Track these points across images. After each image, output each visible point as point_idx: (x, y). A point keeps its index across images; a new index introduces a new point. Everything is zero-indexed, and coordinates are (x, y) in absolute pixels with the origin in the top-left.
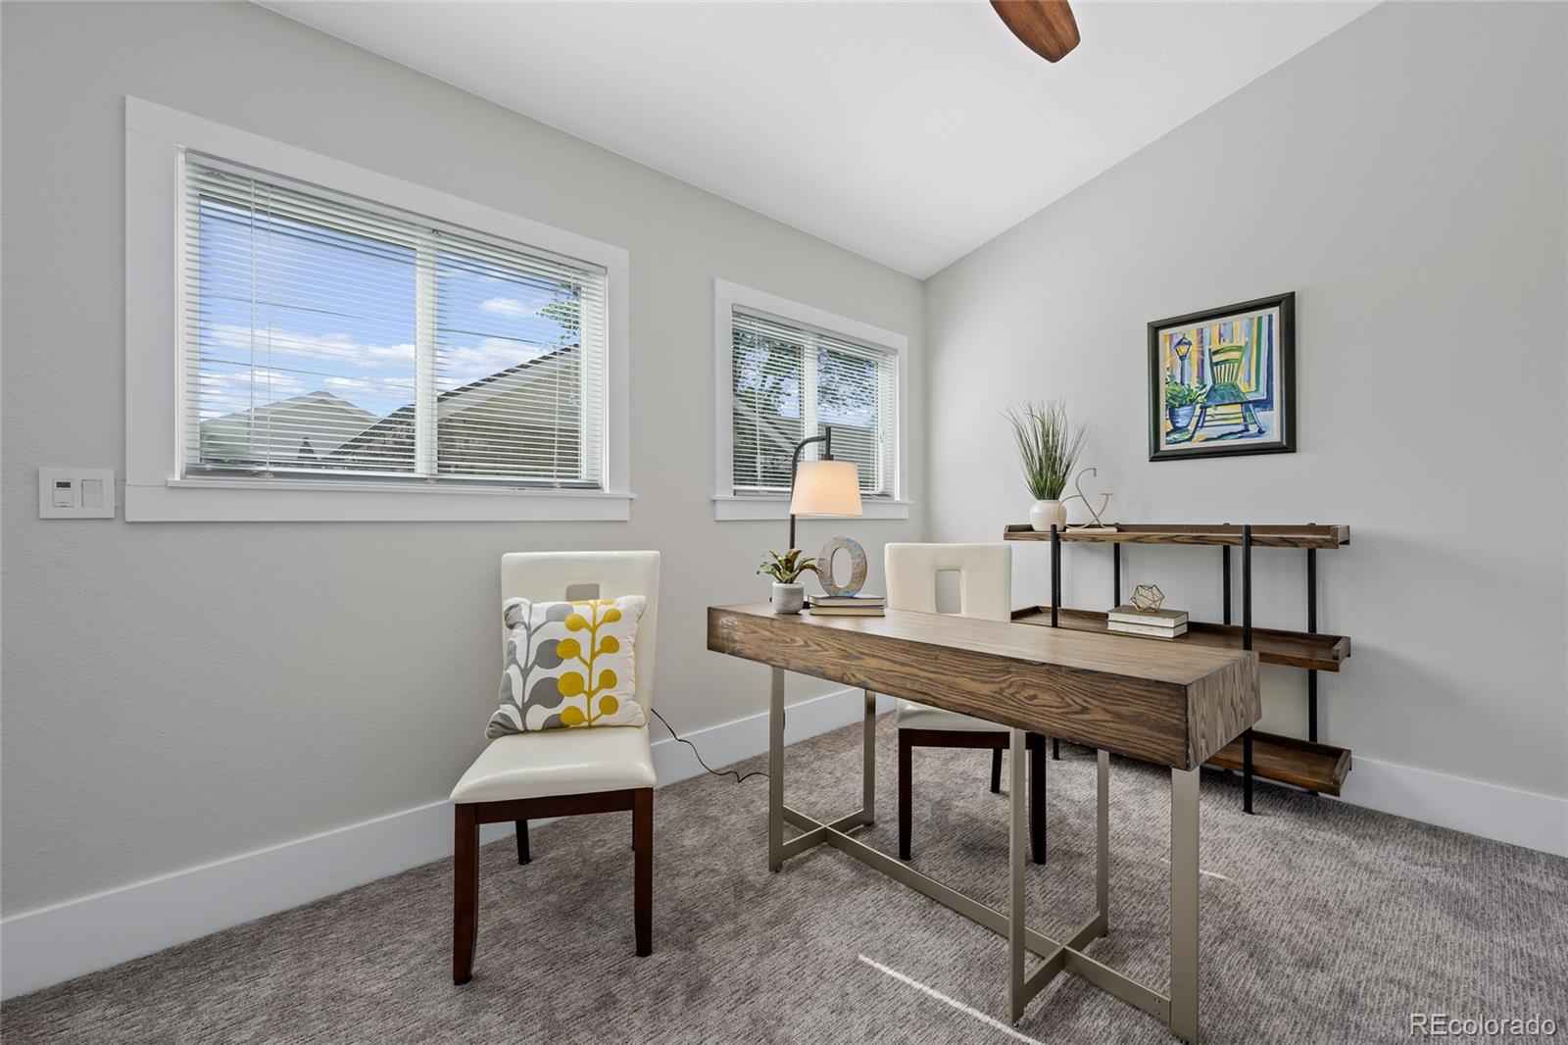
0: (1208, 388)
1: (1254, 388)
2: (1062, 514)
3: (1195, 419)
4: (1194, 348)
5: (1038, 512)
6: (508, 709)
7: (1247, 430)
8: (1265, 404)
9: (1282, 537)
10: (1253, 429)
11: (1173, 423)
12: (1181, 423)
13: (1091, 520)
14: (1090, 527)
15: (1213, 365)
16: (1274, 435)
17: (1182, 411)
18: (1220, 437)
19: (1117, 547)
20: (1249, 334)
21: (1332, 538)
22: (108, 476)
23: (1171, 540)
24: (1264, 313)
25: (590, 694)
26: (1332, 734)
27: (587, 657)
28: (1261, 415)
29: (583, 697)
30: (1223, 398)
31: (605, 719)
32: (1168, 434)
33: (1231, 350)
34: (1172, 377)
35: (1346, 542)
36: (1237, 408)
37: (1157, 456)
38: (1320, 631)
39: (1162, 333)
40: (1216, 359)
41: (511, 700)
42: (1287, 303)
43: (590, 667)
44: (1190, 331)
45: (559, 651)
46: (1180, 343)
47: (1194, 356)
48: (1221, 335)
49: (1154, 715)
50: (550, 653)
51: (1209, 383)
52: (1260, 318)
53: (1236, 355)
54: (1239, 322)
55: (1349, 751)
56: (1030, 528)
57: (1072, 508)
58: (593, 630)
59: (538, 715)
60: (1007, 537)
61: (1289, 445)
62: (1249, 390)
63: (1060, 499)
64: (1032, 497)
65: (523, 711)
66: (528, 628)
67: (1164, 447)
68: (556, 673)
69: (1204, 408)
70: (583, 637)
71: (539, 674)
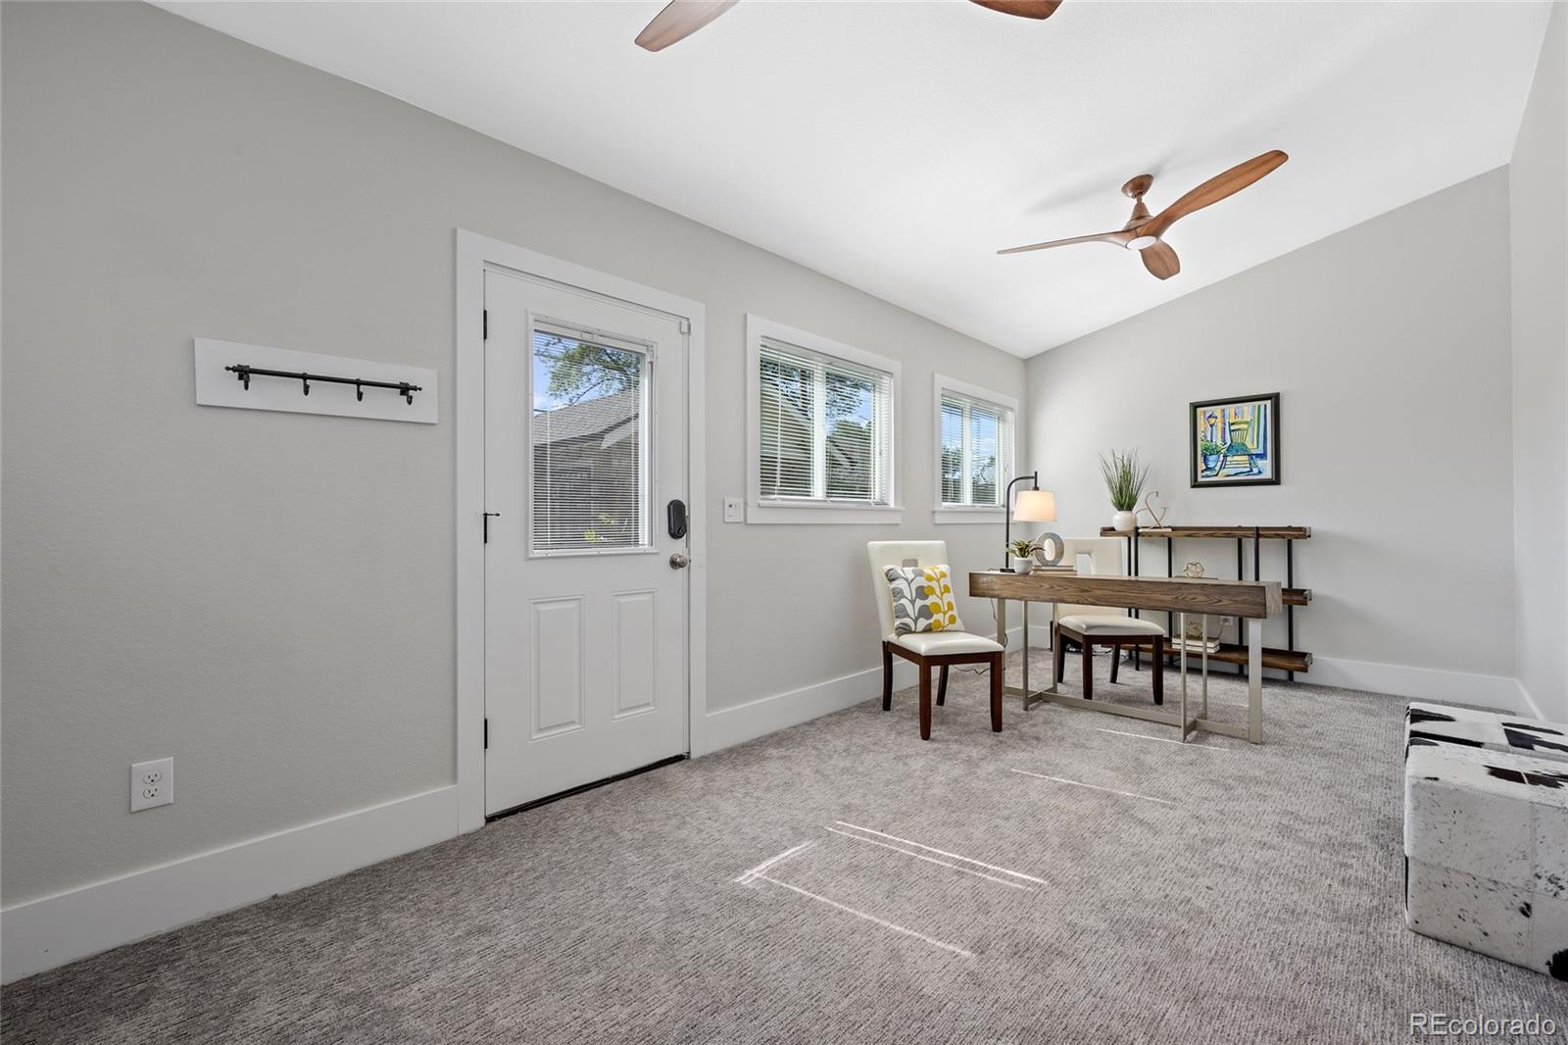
0: (1228, 445)
1: (1255, 446)
2: (1135, 520)
3: (1220, 463)
4: (1219, 419)
5: (1119, 519)
6: (907, 620)
7: (1252, 471)
8: (1262, 456)
9: (1275, 533)
10: (1255, 470)
11: (1206, 465)
12: (1211, 465)
13: (1155, 524)
14: (1154, 528)
15: (1231, 431)
16: (1268, 474)
17: (1212, 458)
18: (1235, 474)
19: (1170, 540)
20: (1253, 415)
21: (1302, 533)
22: (741, 501)
23: (1212, 535)
24: (1262, 403)
25: (945, 614)
26: (1301, 646)
27: (939, 593)
28: (1260, 462)
29: (942, 614)
30: (1237, 451)
31: (950, 627)
32: (1202, 471)
33: (1242, 423)
34: (1205, 437)
35: (1309, 536)
36: (1246, 458)
37: (1196, 484)
38: (1294, 587)
39: (1199, 410)
40: (1232, 428)
41: (908, 616)
42: (1275, 399)
43: (942, 599)
44: (1217, 410)
45: (926, 591)
46: (1210, 416)
47: (1220, 425)
48: (1236, 414)
49: (1251, 599)
50: (922, 593)
51: (1229, 443)
52: (1259, 406)
53: (1245, 426)
54: (1247, 407)
55: (1311, 654)
56: (1113, 529)
57: (1142, 516)
58: (938, 581)
59: (923, 623)
60: (1102, 534)
61: (1276, 480)
62: (1253, 447)
63: (1134, 510)
64: (1116, 510)
65: (916, 622)
66: (907, 580)
67: (1200, 479)
68: (927, 602)
69: (1225, 456)
70: (934, 584)
71: (919, 603)
